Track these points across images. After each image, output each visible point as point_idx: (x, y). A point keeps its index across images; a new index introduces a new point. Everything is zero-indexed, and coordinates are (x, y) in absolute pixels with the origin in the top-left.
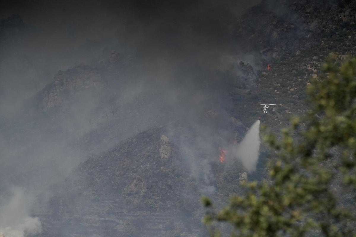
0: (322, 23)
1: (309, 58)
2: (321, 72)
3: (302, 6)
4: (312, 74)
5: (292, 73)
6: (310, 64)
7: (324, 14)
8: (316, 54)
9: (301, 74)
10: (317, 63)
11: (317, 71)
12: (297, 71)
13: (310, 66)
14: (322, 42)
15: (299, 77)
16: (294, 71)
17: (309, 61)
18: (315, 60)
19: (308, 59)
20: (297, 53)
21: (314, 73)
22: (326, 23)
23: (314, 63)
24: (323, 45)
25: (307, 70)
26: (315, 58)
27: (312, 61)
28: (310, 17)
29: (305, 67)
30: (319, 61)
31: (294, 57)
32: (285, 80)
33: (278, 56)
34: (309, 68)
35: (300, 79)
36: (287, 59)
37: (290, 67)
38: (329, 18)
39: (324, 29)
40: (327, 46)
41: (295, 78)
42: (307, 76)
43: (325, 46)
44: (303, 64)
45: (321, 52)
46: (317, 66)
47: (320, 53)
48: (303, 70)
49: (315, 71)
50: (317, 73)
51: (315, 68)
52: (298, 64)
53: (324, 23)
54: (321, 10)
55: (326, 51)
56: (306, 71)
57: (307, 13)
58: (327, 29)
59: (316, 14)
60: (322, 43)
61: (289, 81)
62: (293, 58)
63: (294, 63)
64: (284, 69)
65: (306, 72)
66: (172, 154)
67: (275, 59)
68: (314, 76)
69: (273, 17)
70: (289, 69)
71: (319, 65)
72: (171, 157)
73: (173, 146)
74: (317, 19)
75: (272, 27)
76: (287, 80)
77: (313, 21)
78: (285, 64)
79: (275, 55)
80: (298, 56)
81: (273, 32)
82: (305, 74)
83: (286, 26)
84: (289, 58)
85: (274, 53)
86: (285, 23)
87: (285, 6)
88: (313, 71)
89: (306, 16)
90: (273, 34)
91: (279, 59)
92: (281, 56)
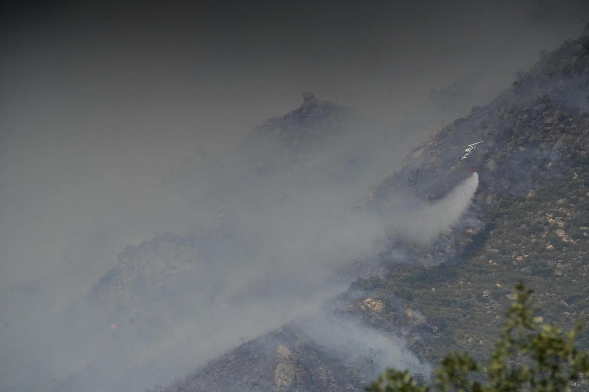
0: (573, 141)
1: (551, 202)
2: (572, 226)
3: (538, 114)
4: (556, 230)
5: (520, 228)
6: (552, 212)
7: (576, 126)
8: (562, 196)
9: (537, 230)
10: (564, 211)
11: (565, 225)
12: (528, 226)
13: (551, 216)
14: (575, 173)
15: (533, 236)
16: (524, 226)
17: (551, 207)
18: (561, 205)
19: (549, 204)
20: (530, 195)
21: (560, 228)
22: (581, 141)
23: (560, 211)
24: (576, 180)
25: (547, 224)
26: (560, 201)
27: (556, 207)
28: (552, 131)
29: (543, 218)
30: (569, 207)
31: (523, 201)
32: (507, 241)
33: (495, 202)
34: (551, 219)
35: (534, 240)
36: (512, 204)
37: (517, 219)
38: (586, 132)
39: (577, 151)
40: (583, 180)
41: (525, 237)
42: (546, 233)
43: (580, 181)
44: (539, 212)
45: (572, 192)
46: (565, 216)
47: (569, 193)
48: (540, 223)
49: (561, 224)
50: (566, 229)
51: (561, 220)
52: (532, 213)
53: (578, 141)
54: (571, 120)
55: (580, 190)
56: (545, 225)
57: (547, 125)
58: (582, 152)
59: (563, 126)
60: (574, 175)
61: (515, 243)
62: (521, 204)
63: (524, 212)
64: (506, 223)
65: (545, 227)
66: (296, 377)
67: (490, 206)
68: (561, 233)
69: (488, 134)
70: (515, 222)
71: (569, 214)
72: (295, 385)
73: (298, 363)
74: (564, 135)
75: (487, 151)
76: (511, 241)
77: (557, 139)
78: (507, 214)
79: (490, 199)
80: (531, 199)
81: (488, 160)
82: (542, 230)
83: (511, 148)
84: (516, 203)
85: (488, 197)
86: (508, 144)
87: (510, 115)
88: (558, 225)
89: (546, 131)
90: (488, 163)
91: (498, 206)
92: (501, 200)
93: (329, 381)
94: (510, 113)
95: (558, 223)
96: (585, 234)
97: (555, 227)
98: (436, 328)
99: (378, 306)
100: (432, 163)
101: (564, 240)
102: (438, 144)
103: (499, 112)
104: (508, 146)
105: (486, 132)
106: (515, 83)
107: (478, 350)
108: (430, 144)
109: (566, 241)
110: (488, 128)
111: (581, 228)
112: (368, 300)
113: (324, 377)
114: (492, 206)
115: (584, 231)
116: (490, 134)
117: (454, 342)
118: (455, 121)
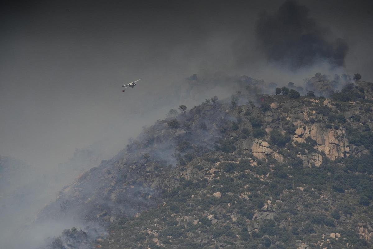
0: (163, 182)
1: (150, 220)
2: (162, 235)
3: (142, 165)
4: (153, 238)
5: (131, 238)
6: (151, 227)
7: (165, 173)
8: (157, 216)
9: (141, 238)
10: (158, 226)
11: (158, 235)
12: (136, 236)
13: (150, 229)
14: (164, 202)
15: (139, 242)
16: (133, 236)
17: (150, 224)
18: (156, 223)
19: (149, 221)
20: (137, 216)
21: (155, 237)
22: (168, 182)
23: (155, 226)
24: (165, 206)
25: (148, 234)
26: (156, 220)
27: (153, 224)
28: (150, 176)
29: (145, 230)
30: (161, 224)
31: (133, 220)
32: (122, 246)
33: (116, 221)
34: (150, 232)
35: (140, 245)
36: (126, 222)
37: (129, 231)
38: (171, 177)
39: (165, 188)
40: (169, 207)
41: (134, 243)
42: (147, 240)
43: (167, 207)
44: (143, 227)
45: (162, 214)
46: (159, 229)
47: (161, 215)
48: (143, 234)
49: (156, 234)
50: (159, 237)
51: (156, 232)
52: (138, 228)
53: (166, 182)
54: (162, 169)
55: (168, 213)
56: (146, 235)
57: (147, 172)
58: (169, 189)
59: (157, 173)
60: (164, 203)
61: (128, 247)
62: (132, 222)
63: (134, 227)
64: (122, 234)
65: (146, 237)
67: (113, 223)
68: (156, 240)
69: (111, 178)
70: (128, 233)
71: (161, 228)
74: (158, 178)
75: (111, 188)
76: (125, 246)
77: (153, 181)
78: (123, 228)
79: (112, 219)
80: (138, 218)
81: (111, 194)
82: (145, 238)
83: (126, 186)
84: (128, 221)
85: (111, 217)
86: (124, 184)
87: (125, 165)
88: (154, 235)
89: (146, 176)
90: (111, 196)
91: (118, 223)
92: (119, 219)
94: (125, 164)
95: (154, 233)
96: (170, 241)
97: (152, 236)
100: (76, 196)
101: (158, 244)
102: (79, 184)
103: (118, 163)
104: (124, 185)
105: (110, 176)
106: (128, 146)
108: (75, 183)
109: (159, 245)
110: (111, 173)
111: (168, 237)
114: (114, 223)
115: (169, 239)
116: (112, 177)
118: (90, 170)
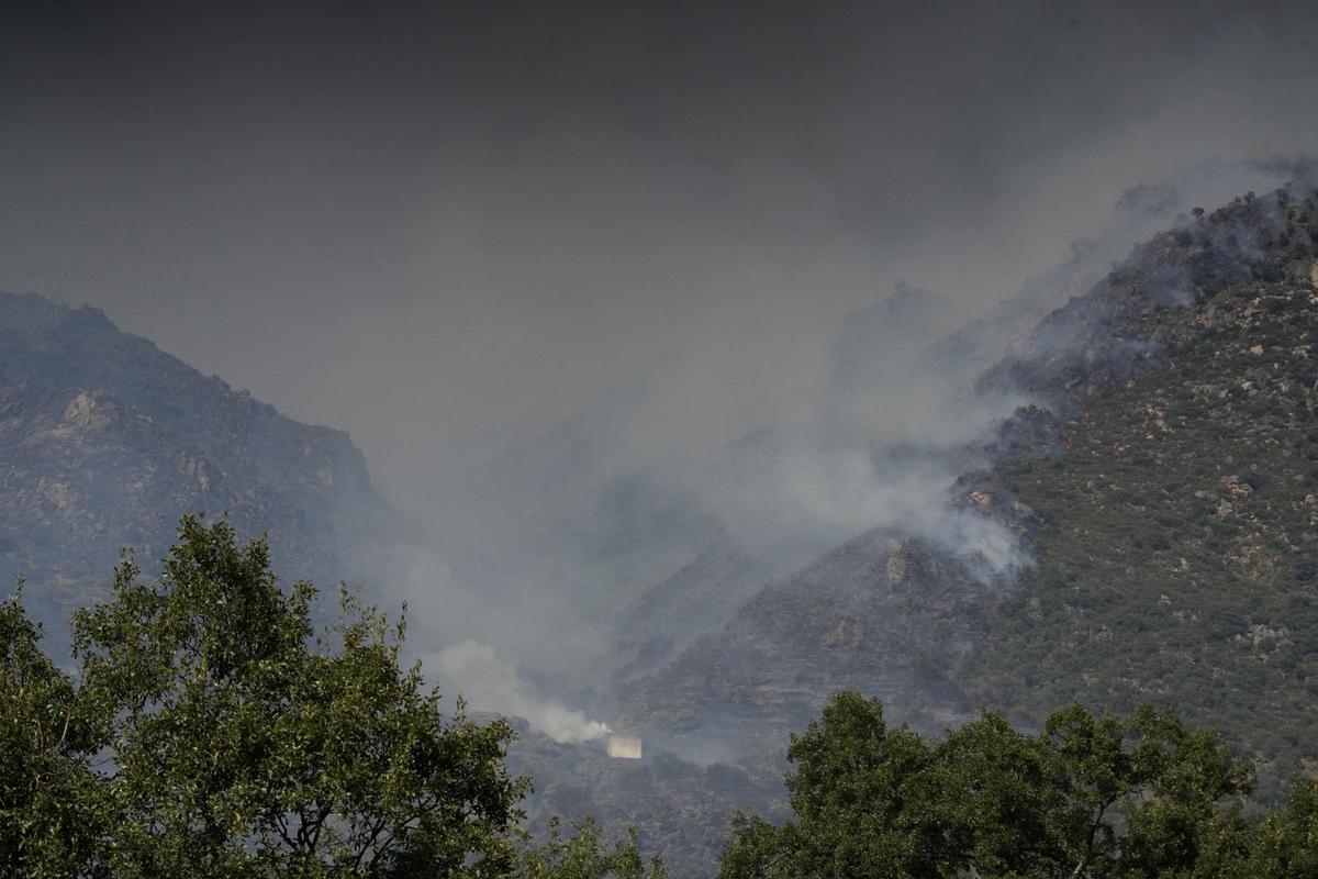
0: (1169, 331)
1: (1150, 392)
2: (1171, 415)
3: (1134, 306)
4: (1155, 420)
5: (1121, 419)
6: (1151, 402)
7: (1172, 317)
8: (1160, 386)
9: (1137, 420)
10: (1163, 401)
11: (1164, 414)
12: (1129, 416)
13: (1151, 406)
14: (1172, 364)
15: (1133, 426)
16: (1124, 417)
17: (1150, 397)
18: (1159, 396)
19: (1148, 394)
20: (1129, 385)
21: (1159, 418)
22: (1177, 331)
23: (1159, 401)
24: (1173, 370)
25: (1147, 414)
26: (1159, 391)
27: (1155, 397)
28: (1149, 322)
29: (1144, 408)
30: (1168, 397)
31: (1123, 392)
32: (1108, 432)
33: (1096, 393)
34: (1150, 410)
35: (1135, 430)
37: (1118, 410)
38: (1181, 323)
39: (1173, 341)
40: (1180, 370)
41: (1126, 428)
42: (1146, 423)
43: (1177, 371)
44: (1139, 403)
45: (1169, 382)
46: (1164, 405)
47: (1167, 383)
48: (1140, 413)
49: (1160, 414)
50: (1165, 418)
51: (1160, 410)
52: (1132, 404)
53: (1173, 332)
54: (1167, 310)
55: (1178, 380)
57: (1144, 316)
58: (1178, 342)
59: (1159, 317)
60: (1172, 366)
61: (1117, 434)
62: (1122, 395)
63: (1125, 403)
64: (1107, 414)
65: (1145, 417)
66: (907, 571)
67: (1091, 397)
68: (1160, 423)
70: (1116, 412)
71: (1168, 404)
72: (907, 578)
73: (909, 557)
74: (1160, 327)
75: (1086, 342)
76: (1113, 432)
77: (1153, 330)
78: (1108, 405)
79: (1090, 390)
80: (1130, 390)
81: (1088, 351)
82: (1143, 420)
83: (1109, 339)
84: (1116, 394)
85: (1089, 387)
86: (1107, 335)
88: (1157, 415)
89: (1142, 322)
91: (1099, 397)
92: (1102, 390)
93: (939, 573)
95: (1157, 412)
96: (1183, 423)
97: (1155, 417)
98: (1043, 520)
99: (986, 500)
101: (1164, 430)
104: (1107, 337)
105: (1085, 323)
106: (1111, 275)
107: (1084, 540)
109: (1166, 431)
110: (1086, 318)
111: (1179, 417)
112: (975, 493)
113: (934, 570)
114: (1093, 397)
115: (1182, 420)
116: (1088, 325)
117: (1060, 533)
